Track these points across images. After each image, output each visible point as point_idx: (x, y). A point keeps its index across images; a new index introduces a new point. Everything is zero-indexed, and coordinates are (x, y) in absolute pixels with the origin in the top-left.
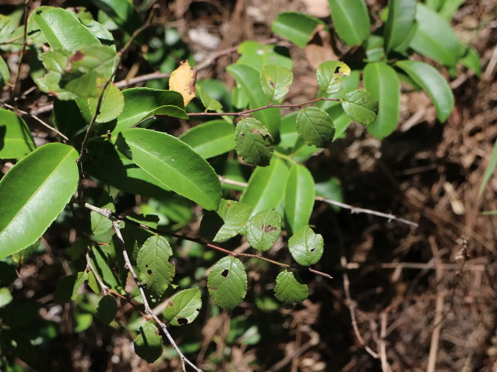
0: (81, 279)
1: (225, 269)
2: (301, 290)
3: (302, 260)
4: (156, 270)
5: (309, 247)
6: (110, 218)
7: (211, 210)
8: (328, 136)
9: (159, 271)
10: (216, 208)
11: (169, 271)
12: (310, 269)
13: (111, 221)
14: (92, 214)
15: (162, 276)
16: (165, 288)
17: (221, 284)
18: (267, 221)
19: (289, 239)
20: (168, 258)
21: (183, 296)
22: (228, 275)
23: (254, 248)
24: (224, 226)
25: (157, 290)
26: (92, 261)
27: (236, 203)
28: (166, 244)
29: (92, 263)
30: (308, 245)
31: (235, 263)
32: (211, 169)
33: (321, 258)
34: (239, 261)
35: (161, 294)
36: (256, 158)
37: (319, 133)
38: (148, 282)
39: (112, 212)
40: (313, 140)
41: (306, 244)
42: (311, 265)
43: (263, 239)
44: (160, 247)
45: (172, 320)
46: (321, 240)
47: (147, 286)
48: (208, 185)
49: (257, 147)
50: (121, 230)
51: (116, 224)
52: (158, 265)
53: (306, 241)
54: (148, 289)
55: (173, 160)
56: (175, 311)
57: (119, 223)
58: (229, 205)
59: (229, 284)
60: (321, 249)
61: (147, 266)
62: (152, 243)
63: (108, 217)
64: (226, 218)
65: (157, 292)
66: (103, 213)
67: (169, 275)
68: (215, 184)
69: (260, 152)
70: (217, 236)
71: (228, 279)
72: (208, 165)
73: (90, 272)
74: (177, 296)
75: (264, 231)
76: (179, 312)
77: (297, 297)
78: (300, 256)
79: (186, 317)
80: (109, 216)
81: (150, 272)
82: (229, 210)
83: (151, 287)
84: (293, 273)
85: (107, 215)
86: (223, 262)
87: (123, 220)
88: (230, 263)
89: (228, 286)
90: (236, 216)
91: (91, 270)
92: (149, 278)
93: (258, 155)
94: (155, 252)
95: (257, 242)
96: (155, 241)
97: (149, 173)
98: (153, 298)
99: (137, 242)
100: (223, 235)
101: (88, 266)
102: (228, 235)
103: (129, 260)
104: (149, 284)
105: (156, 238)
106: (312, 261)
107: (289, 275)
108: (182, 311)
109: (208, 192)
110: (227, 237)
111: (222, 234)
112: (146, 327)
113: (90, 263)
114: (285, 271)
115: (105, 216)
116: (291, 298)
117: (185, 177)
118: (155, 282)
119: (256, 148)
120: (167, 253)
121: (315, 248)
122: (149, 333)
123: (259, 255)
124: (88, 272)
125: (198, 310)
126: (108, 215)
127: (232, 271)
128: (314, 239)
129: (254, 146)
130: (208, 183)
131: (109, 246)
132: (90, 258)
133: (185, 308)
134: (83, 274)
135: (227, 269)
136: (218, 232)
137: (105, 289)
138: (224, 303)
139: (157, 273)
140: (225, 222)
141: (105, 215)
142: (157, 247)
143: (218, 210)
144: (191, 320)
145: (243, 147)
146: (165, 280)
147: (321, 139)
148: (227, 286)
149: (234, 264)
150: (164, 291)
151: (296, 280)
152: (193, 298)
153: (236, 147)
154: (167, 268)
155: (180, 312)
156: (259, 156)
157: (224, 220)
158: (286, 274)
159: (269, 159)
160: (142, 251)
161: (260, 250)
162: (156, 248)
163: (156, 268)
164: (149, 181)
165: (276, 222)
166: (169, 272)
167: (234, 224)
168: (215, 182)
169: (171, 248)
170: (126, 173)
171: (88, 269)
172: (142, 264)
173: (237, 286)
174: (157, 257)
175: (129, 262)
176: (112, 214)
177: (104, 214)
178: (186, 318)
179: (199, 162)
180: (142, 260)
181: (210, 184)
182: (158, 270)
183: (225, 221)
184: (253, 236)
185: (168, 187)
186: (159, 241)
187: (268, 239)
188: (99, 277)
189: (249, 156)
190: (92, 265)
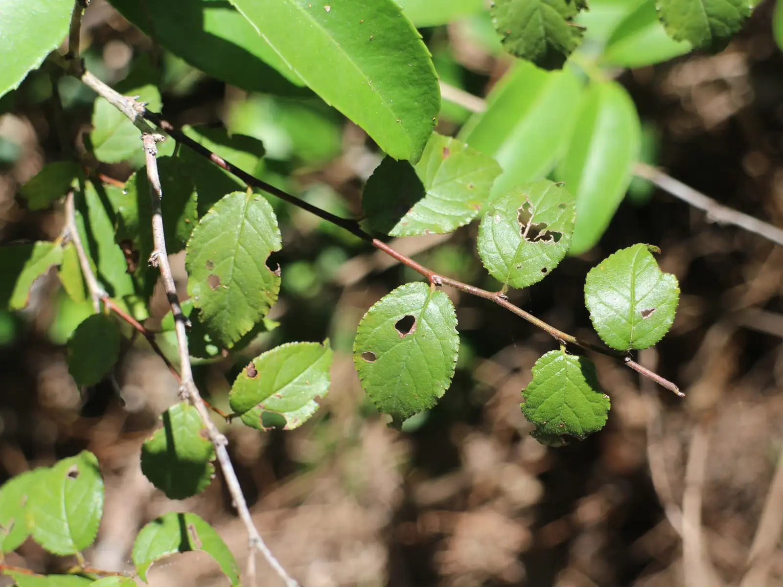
0: (42, 260)
1: (407, 314)
2: (593, 406)
3: (614, 334)
4: (230, 279)
5: (638, 302)
6: (139, 122)
7: (402, 158)
8: (727, 24)
9: (237, 283)
10: (415, 156)
11: (264, 288)
12: (627, 359)
13: (140, 132)
14: (99, 105)
15: (243, 296)
16: (245, 330)
17: (390, 348)
18: (539, 212)
19: (588, 271)
20: (269, 254)
21: (288, 357)
22: (413, 329)
23: (491, 275)
24: (422, 202)
25: (224, 328)
26: (80, 220)
27: (466, 150)
28: (269, 218)
29: (77, 227)
30: (637, 298)
31: (436, 304)
32: (422, 51)
33: (663, 338)
34: (446, 299)
35: (233, 341)
36: (536, 45)
37: (706, 11)
38: (206, 305)
39: (146, 109)
40: (688, 29)
41: (633, 294)
42: (631, 351)
43: (519, 257)
44: (253, 224)
45: (247, 410)
46: (673, 291)
47: (201, 316)
48: (405, 92)
49: (545, 19)
50: (162, 162)
51: (150, 141)
52: (239, 268)
53: (633, 286)
54: (202, 321)
55: (328, 8)
56: (259, 391)
57: (157, 141)
58: (446, 150)
59: (409, 355)
60: (667, 315)
61: (210, 264)
62: (233, 209)
63: (134, 119)
64: (434, 183)
65: (225, 333)
66: (123, 108)
67: (262, 299)
68: (426, 93)
69: (548, 33)
70: (403, 224)
71: (410, 341)
72: (416, 39)
73: (69, 247)
74: (271, 356)
75: (527, 237)
76: (269, 395)
77: (577, 421)
78: (612, 323)
79: (284, 412)
80: (138, 118)
81: (215, 281)
82: (443, 162)
83: (209, 320)
84: (579, 360)
85: (133, 114)
86: (405, 294)
87: (174, 136)
88: (423, 301)
89: (407, 358)
90: (459, 181)
91: (73, 242)
92: (211, 296)
93: (540, 39)
94: (237, 233)
95: (502, 260)
96: (243, 206)
97: (258, 31)
98: (213, 343)
99: (196, 199)
100: (417, 224)
101: (66, 232)
102: (432, 227)
103: (164, 245)
104: (207, 312)
105: (247, 199)
106: (639, 342)
107: (568, 363)
108: (278, 396)
109: (403, 110)
110: (427, 232)
111: (414, 221)
112: (181, 414)
113: (72, 224)
114: (559, 349)
115: (128, 117)
116: (562, 422)
117: (349, 59)
118: (223, 308)
119: (541, 21)
120: (267, 242)
121: (653, 310)
122: (186, 428)
123: (502, 294)
124: (63, 245)
125: (317, 399)
126: (135, 114)
127: (423, 321)
128: (656, 285)
129: (538, 15)
130: (406, 88)
131: (124, 193)
132: (78, 213)
133: (286, 387)
134: (50, 249)
135: (412, 313)
136: (408, 214)
137: (98, 295)
138: (386, 397)
139: (231, 288)
140: (429, 192)
141: (127, 114)
142: (246, 221)
143: (417, 160)
144: (295, 422)
145: (510, 11)
146: (249, 307)
147: (708, 29)
148: (404, 358)
149: (431, 305)
150: (241, 336)
151: (583, 378)
152: (311, 367)
153: (493, 6)
154: (262, 281)
155: (272, 396)
156: (544, 41)
157: (426, 185)
158: (561, 358)
159: (566, 54)
160: (206, 223)
161: (506, 282)
162: (243, 224)
163: (231, 274)
164: (257, 51)
165: (561, 218)
166: (262, 290)
167: (449, 202)
168: (425, 88)
169: (279, 232)
170: (200, 20)
171: (64, 238)
172: (199, 256)
173: (428, 363)
174: (240, 247)
175: (164, 249)
176: (148, 115)
177: (127, 110)
178: (283, 414)
179: (394, 28)
180: (199, 246)
181: (413, 91)
182: (235, 280)
183: (430, 187)
184: (497, 245)
185: (298, 76)
186: (253, 208)
187: (534, 259)
188: (89, 262)
189: (519, 36)
190: (78, 231)
